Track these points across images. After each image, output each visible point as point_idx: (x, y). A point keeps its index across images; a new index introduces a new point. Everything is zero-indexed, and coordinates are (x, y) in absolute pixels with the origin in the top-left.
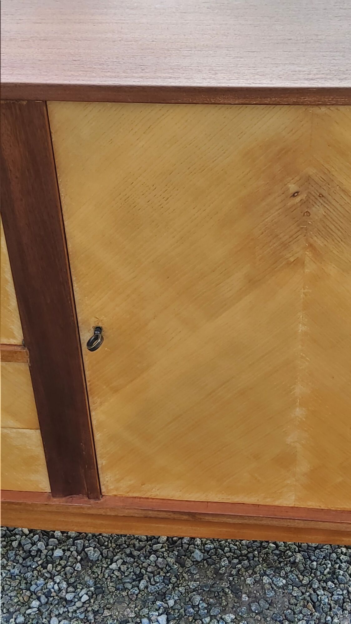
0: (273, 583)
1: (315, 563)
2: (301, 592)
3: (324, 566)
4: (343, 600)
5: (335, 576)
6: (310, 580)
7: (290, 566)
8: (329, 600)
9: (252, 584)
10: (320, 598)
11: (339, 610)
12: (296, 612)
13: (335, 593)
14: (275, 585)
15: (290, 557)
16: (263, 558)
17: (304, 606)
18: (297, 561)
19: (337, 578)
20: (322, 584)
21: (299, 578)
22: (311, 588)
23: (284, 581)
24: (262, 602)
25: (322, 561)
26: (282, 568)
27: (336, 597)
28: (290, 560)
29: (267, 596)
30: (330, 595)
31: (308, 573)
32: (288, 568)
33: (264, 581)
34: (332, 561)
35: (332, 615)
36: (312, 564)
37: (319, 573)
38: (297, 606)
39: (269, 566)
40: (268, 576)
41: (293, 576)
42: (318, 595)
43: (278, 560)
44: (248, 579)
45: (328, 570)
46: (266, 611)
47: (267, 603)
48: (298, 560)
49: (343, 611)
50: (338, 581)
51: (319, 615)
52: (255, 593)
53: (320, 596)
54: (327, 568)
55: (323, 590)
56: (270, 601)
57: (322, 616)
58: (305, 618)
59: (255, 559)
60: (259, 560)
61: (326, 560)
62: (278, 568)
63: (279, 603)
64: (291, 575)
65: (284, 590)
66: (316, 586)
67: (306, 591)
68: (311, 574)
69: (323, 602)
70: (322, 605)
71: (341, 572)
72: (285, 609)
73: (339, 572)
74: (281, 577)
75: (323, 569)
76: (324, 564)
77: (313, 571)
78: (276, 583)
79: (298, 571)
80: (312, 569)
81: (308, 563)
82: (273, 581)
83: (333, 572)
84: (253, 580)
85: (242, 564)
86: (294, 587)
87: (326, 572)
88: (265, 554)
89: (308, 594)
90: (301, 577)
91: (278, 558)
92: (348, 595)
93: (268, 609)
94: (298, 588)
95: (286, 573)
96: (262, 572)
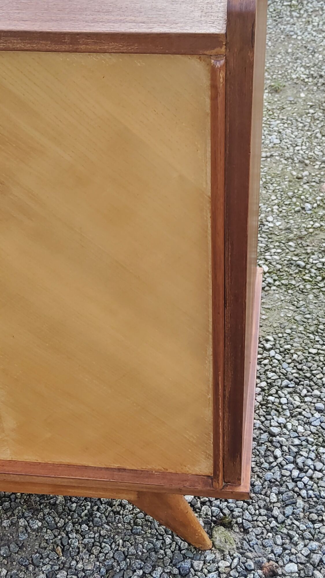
0: (29, 525)
1: (74, 505)
2: (54, 535)
3: (83, 507)
4: (93, 543)
5: (91, 519)
6: (66, 522)
7: (49, 508)
8: (79, 544)
9: (8, 526)
10: (71, 541)
11: (85, 554)
12: (44, 556)
13: (87, 536)
14: (30, 527)
15: (51, 498)
16: (25, 500)
17: (53, 550)
18: (57, 502)
19: (93, 521)
20: (76, 527)
21: (55, 520)
22: (65, 531)
23: (40, 524)
24: (12, 546)
25: (82, 503)
26: (42, 510)
27: (86, 541)
28: (50, 502)
29: (20, 539)
30: (81, 538)
31: (65, 516)
32: (46, 510)
33: (20, 524)
34: (93, 502)
35: (78, 559)
36: (72, 506)
37: (76, 515)
38: (46, 549)
39: (30, 508)
40: (25, 518)
41: (49, 518)
42: (69, 538)
43: (39, 502)
44: (4, 521)
45: (86, 511)
46: (14, 555)
47: (17, 546)
48: (59, 501)
49: (90, 555)
50: (93, 524)
51: (65, 559)
52: (8, 536)
53: (71, 540)
54: (86, 509)
55: (76, 533)
56: (21, 544)
57: (67, 561)
58: (51, 563)
59: (17, 500)
60: (20, 502)
61: (86, 502)
62: (37, 510)
63: (29, 547)
64: (48, 518)
65: (38, 533)
66: (70, 529)
67: (59, 534)
68: (68, 516)
69: (72, 545)
70: (71, 549)
71: (99, 514)
72: (34, 553)
73: (96, 514)
74: (38, 519)
75: (82, 511)
76: (84, 506)
77: (71, 513)
78: (32, 526)
79: (56, 513)
80: (70, 511)
81: (69, 504)
82: (29, 523)
83: (90, 515)
84: (10, 522)
85: (3, 505)
86: (48, 530)
87: (83, 514)
88: (28, 495)
89: (59, 537)
90: (57, 519)
91: (40, 500)
92: (99, 538)
93: (17, 553)
94: (52, 531)
95: (44, 515)
96: (20, 514)
